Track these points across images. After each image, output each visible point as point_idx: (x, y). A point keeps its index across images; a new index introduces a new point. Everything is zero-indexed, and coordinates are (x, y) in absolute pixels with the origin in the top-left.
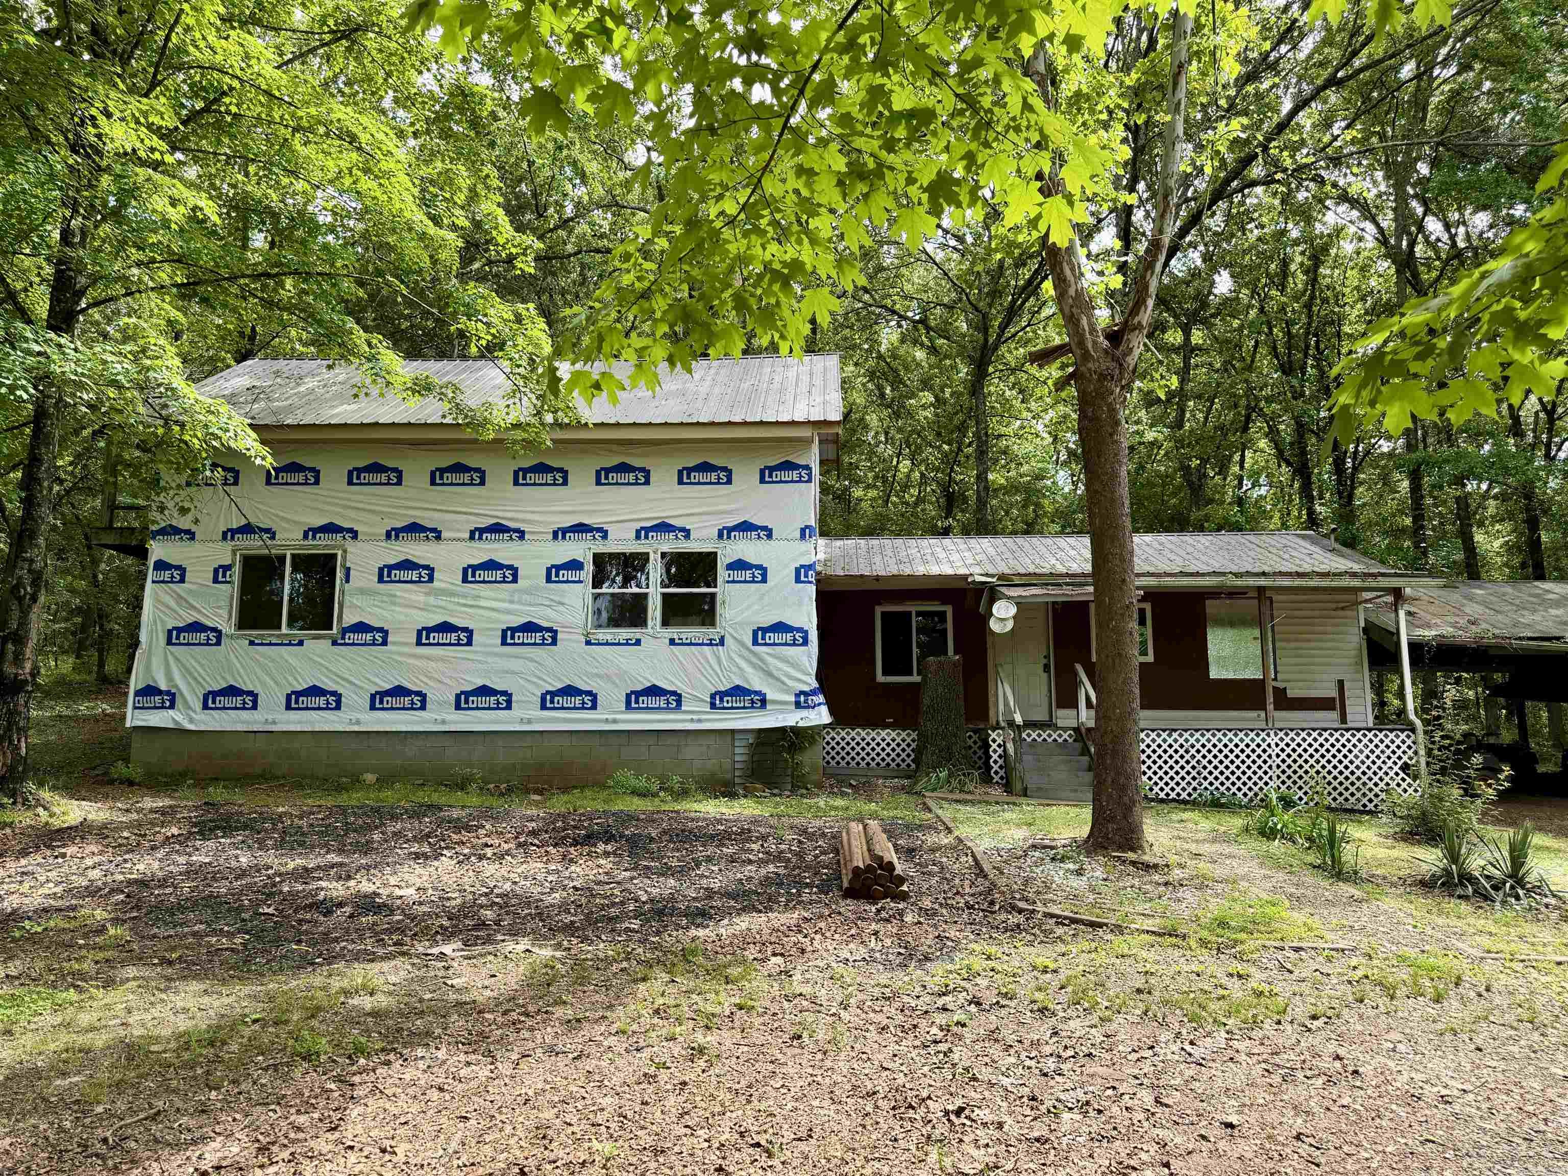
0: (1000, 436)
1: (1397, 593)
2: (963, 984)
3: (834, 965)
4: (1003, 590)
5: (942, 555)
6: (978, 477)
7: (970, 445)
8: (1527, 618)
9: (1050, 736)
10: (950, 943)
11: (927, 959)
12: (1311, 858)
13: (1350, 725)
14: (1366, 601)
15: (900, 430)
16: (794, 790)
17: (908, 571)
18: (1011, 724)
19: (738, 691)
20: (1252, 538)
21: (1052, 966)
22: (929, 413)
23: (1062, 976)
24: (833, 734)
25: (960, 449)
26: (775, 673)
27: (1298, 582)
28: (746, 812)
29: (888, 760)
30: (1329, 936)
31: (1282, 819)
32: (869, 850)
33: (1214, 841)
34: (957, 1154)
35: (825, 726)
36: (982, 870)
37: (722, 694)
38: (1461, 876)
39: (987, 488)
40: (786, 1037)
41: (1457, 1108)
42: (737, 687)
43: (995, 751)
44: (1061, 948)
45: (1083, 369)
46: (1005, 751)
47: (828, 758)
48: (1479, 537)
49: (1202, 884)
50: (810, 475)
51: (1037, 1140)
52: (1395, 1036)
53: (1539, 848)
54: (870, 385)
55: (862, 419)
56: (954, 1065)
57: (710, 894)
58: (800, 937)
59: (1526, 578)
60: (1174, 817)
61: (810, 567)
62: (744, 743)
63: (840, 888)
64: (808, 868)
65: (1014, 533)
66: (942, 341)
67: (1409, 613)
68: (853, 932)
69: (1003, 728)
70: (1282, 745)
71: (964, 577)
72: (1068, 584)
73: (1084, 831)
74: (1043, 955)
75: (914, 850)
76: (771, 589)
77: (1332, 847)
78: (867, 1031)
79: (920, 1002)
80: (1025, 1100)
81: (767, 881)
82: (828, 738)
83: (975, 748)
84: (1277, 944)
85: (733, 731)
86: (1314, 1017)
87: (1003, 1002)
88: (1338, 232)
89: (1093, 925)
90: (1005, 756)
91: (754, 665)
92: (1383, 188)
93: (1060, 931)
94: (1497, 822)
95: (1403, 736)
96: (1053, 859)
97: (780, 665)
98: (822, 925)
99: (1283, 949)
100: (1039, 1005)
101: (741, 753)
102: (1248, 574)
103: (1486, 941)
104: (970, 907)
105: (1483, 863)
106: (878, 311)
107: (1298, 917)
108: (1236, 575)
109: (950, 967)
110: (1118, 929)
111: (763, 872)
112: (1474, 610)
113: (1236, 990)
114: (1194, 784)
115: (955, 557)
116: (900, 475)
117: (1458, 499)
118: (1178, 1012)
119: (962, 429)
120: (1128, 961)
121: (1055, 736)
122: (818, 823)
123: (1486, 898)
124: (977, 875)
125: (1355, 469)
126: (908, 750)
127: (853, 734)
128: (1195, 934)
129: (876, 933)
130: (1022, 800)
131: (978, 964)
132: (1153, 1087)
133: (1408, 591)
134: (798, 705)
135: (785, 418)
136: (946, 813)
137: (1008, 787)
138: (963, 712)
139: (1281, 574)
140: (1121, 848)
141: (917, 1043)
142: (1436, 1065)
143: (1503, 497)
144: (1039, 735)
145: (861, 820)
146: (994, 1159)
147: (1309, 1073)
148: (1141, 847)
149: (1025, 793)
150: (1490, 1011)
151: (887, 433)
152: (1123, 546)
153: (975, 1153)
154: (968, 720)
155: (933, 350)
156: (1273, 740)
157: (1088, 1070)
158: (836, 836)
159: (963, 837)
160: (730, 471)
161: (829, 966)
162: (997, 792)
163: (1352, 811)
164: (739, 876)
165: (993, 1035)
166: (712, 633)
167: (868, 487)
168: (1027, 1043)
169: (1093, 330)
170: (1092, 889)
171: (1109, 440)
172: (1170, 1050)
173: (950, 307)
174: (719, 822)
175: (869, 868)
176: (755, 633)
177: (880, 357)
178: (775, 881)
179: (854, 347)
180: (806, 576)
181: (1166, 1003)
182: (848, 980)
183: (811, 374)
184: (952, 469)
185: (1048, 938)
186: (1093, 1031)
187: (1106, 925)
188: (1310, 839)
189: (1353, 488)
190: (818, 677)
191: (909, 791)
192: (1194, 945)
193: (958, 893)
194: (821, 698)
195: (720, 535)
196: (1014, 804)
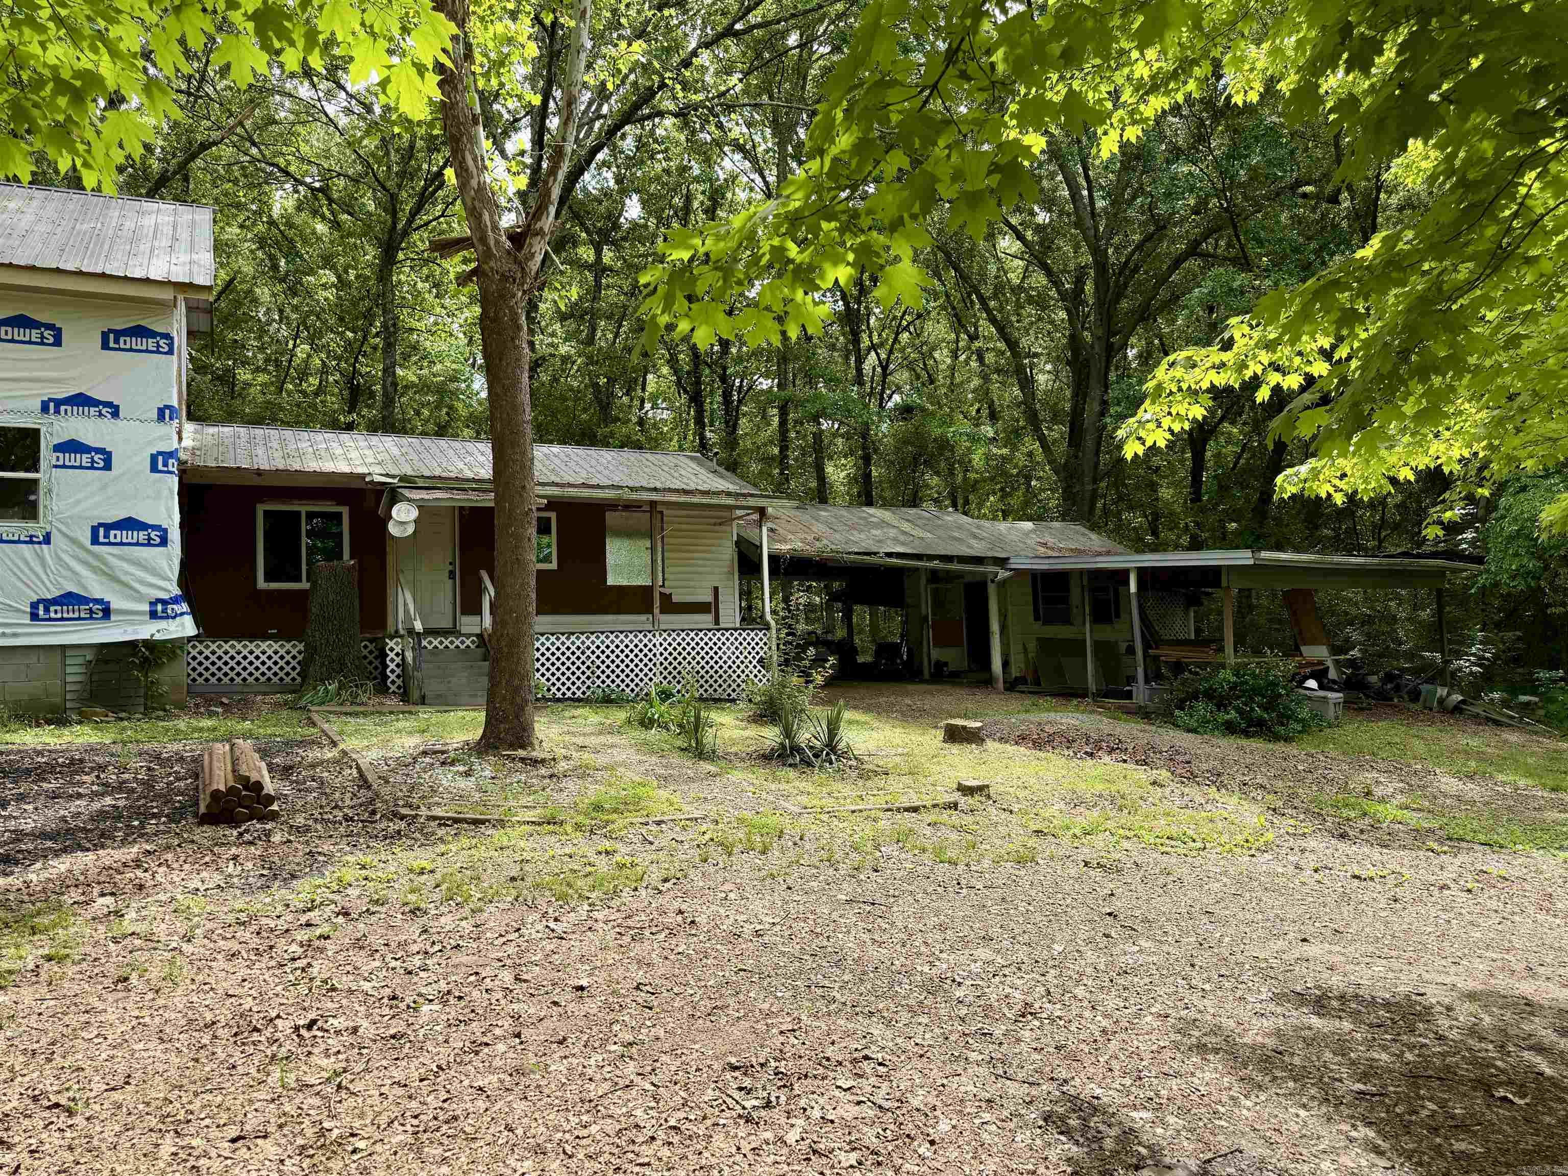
0: (411, 330)
1: (762, 511)
2: (331, 896)
3: (179, 897)
4: (406, 493)
5: (339, 451)
6: (385, 371)
7: (377, 335)
8: (856, 536)
9: (452, 642)
10: (321, 858)
11: (293, 877)
12: (679, 743)
13: (722, 626)
14: (739, 518)
15: (296, 309)
16: (148, 711)
17: (296, 466)
18: (411, 632)
19: (69, 599)
20: (648, 456)
21: (429, 867)
22: (330, 294)
23: (438, 876)
24: (200, 647)
25: (365, 338)
26: (124, 578)
27: (683, 499)
28: (80, 740)
29: (269, 674)
30: (686, 808)
31: (659, 710)
32: (234, 771)
33: (600, 733)
34: (304, 1068)
35: (190, 639)
36: (366, 781)
37: (48, 603)
38: (792, 748)
39: (395, 384)
40: (108, 982)
41: (766, 939)
42: (70, 594)
43: (392, 660)
44: (442, 848)
45: (486, 267)
46: (403, 659)
47: (194, 675)
48: (829, 469)
49: (583, 772)
50: (171, 346)
51: (393, 1037)
52: (727, 887)
53: (850, 722)
54: (260, 254)
55: (250, 291)
56: (311, 979)
57: (19, 836)
58: (139, 873)
59: (861, 504)
60: (567, 714)
61: (169, 455)
62: (80, 660)
63: (196, 815)
64: (157, 797)
65: (424, 434)
66: (345, 217)
67: (771, 530)
68: (207, 859)
69: (402, 637)
70: (665, 645)
71: (362, 476)
72: (474, 490)
73: (476, 734)
74: (421, 858)
75: (291, 767)
76: (116, 478)
77: (696, 731)
78: (215, 959)
79: (281, 921)
80: (385, 1001)
81: (102, 815)
82: (194, 653)
83: (371, 657)
84: (643, 820)
85: (63, 648)
86: (666, 880)
87: (373, 909)
88: (734, 178)
89: (476, 822)
90: (403, 665)
91: (95, 570)
92: (770, 145)
93: (441, 832)
94: (823, 703)
95: (761, 634)
96: (443, 764)
97: (132, 569)
98: (169, 856)
99: (647, 824)
100: (412, 906)
101: (75, 672)
102: (643, 488)
103: (804, 800)
104: (348, 819)
105: (808, 736)
106: (269, 169)
107: (663, 794)
108: (632, 489)
109: (320, 881)
110: (501, 823)
111: (96, 806)
112: (819, 528)
113: (603, 865)
114: (588, 683)
115: (354, 454)
116: (296, 361)
117: (814, 434)
118: (547, 893)
119: (369, 316)
120: (506, 853)
121: (457, 643)
122: (176, 747)
123: (809, 764)
124: (360, 787)
125: (740, 401)
126: (294, 663)
127: (226, 647)
128: (571, 818)
129: (235, 858)
130: (421, 708)
131: (350, 875)
132: (515, 966)
133: (770, 510)
134: (153, 615)
135: (138, 274)
136: (333, 727)
137: (405, 696)
138: (357, 618)
139: (670, 490)
140: (512, 746)
141: (273, 963)
142: (757, 906)
143: (847, 437)
144: (441, 643)
145: (228, 739)
146: (344, 1064)
147: (654, 930)
148: (531, 744)
149: (423, 701)
150: (801, 856)
151: (281, 311)
152: (524, 453)
153: (324, 1062)
154: (363, 629)
155: (336, 225)
156: (658, 640)
157: (454, 961)
158: (197, 760)
159: (348, 749)
160: (59, 330)
161: (173, 899)
162: (392, 702)
163: (716, 701)
164: (62, 812)
165: (359, 944)
166: (36, 528)
167: (258, 370)
168: (393, 945)
169: (495, 228)
170: (480, 789)
171: (509, 344)
172: (534, 928)
173: (355, 181)
174: (39, 753)
175: (231, 790)
176: (95, 530)
177: (272, 223)
178: (115, 814)
179: (239, 206)
180: (165, 464)
181: (537, 886)
182: (196, 910)
183: (175, 228)
184: (356, 359)
185: (429, 839)
186: (464, 923)
187: (489, 821)
188: (680, 726)
189: (737, 419)
190: (181, 583)
191: (293, 707)
192: (569, 829)
193: (336, 807)
194: (185, 607)
195: (45, 408)
196: (410, 713)
